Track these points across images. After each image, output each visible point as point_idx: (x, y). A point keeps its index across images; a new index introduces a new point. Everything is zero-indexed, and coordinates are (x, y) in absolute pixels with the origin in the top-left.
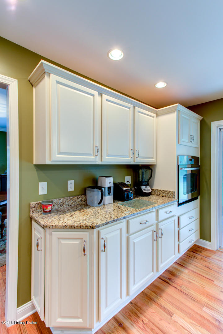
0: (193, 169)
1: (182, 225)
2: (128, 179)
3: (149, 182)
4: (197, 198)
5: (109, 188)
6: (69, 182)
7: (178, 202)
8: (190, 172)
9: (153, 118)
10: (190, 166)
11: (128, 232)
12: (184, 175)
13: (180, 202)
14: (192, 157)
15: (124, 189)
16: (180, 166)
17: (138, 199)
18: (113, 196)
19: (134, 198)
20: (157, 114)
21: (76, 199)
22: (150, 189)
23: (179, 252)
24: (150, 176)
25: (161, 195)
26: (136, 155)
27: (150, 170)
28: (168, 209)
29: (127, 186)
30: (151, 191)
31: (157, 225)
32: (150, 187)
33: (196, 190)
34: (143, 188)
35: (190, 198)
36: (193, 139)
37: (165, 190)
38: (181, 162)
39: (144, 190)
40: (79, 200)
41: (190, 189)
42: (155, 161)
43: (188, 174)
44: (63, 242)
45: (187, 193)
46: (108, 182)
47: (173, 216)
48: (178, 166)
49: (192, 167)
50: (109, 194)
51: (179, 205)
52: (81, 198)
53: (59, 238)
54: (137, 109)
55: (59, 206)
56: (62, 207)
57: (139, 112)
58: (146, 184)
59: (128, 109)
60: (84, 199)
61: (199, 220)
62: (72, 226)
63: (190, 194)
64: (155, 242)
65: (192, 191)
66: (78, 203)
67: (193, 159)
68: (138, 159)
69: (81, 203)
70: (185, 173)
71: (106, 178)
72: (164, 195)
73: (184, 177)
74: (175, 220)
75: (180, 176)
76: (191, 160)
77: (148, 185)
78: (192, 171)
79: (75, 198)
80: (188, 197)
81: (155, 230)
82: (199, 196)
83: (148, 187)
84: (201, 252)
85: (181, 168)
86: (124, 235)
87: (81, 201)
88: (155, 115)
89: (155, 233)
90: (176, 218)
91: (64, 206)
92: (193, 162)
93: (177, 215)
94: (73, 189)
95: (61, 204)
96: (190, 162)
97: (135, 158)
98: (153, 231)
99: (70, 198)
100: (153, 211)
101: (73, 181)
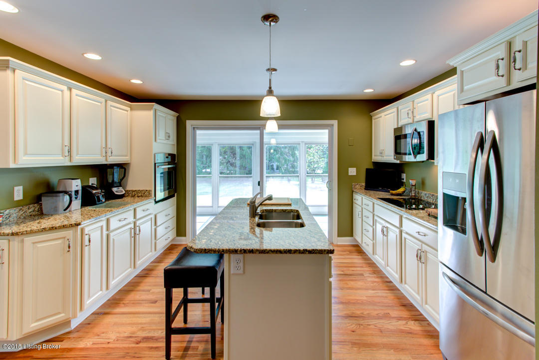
0: (170, 166)
1: (159, 223)
2: (93, 181)
3: (122, 183)
4: (173, 196)
5: (77, 192)
6: (16, 188)
7: (155, 200)
8: (167, 170)
9: (126, 112)
10: (167, 164)
11: (108, 229)
12: (161, 174)
13: (157, 200)
14: (169, 154)
15: (94, 192)
16: (157, 164)
17: (110, 202)
18: (81, 200)
19: (106, 201)
20: (130, 108)
21: (27, 209)
22: (123, 191)
23: (155, 250)
24: (123, 176)
25: (136, 195)
26: (109, 154)
27: (123, 170)
28: (145, 207)
29: (96, 188)
30: (124, 192)
31: (135, 223)
32: (123, 188)
33: (172, 188)
34: (114, 190)
35: (167, 195)
36: (169, 137)
37: (141, 189)
38: (158, 160)
39: (117, 192)
40: (30, 211)
41: (167, 187)
42: (129, 160)
43: (165, 172)
44: (39, 245)
45: (164, 190)
46: (76, 185)
47: (150, 214)
48: (155, 164)
49: (169, 165)
50: (76, 198)
51: (156, 202)
52: (33, 208)
53: (34, 243)
54: (110, 103)
55: (4, 219)
56: (8, 221)
57: (111, 106)
58: (118, 185)
59: (100, 104)
60: (37, 208)
61: (175, 218)
62: (53, 227)
63: (167, 192)
64: (133, 239)
65: (168, 189)
66: (29, 214)
67: (170, 157)
68: (111, 158)
69: (34, 213)
70: (162, 171)
71: (73, 181)
72: (140, 195)
73: (161, 177)
74: (152, 218)
75: (157, 175)
76: (167, 157)
77: (121, 186)
78: (169, 168)
79: (25, 208)
80: (165, 194)
81: (133, 227)
82: (176, 194)
83: (121, 188)
84: (177, 248)
85: (158, 166)
86: (105, 232)
87: (34, 211)
88: (129, 109)
89: (133, 230)
90: (153, 216)
91: (11, 219)
92: (169, 159)
93: (154, 213)
94: (21, 197)
95: (7, 216)
96: (167, 160)
97: (108, 157)
98: (131, 228)
99: (19, 208)
100: (130, 210)
101: (21, 188)
